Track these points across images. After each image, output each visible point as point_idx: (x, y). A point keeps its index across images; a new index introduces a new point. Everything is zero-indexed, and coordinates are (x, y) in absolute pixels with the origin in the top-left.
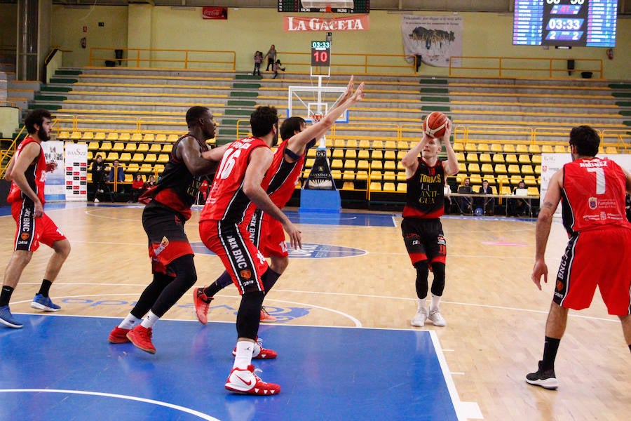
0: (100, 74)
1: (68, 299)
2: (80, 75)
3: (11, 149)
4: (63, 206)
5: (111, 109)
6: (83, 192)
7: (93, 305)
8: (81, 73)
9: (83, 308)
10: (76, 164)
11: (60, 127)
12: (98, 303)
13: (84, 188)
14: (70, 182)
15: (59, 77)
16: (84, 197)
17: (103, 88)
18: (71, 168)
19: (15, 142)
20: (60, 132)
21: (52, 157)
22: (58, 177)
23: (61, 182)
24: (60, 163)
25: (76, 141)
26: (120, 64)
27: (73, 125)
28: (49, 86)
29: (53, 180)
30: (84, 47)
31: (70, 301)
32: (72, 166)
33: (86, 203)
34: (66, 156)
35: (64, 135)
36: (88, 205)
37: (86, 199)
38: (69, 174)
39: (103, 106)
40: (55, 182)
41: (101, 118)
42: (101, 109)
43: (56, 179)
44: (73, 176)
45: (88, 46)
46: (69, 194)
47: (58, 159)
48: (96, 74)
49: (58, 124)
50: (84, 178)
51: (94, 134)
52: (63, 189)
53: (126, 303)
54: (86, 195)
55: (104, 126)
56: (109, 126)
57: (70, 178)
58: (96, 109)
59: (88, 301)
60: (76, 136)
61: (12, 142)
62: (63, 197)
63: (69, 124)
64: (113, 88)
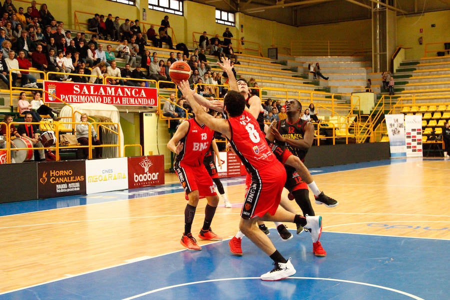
0: (433, 62)
1: (372, 224)
2: (418, 65)
3: (368, 122)
4: (405, 161)
5: (441, 88)
6: (419, 150)
7: (387, 228)
8: (418, 63)
9: (379, 230)
10: (413, 130)
11: (403, 104)
12: (392, 227)
13: (420, 147)
14: (410, 144)
15: (403, 68)
16: (421, 154)
17: (435, 73)
18: (409, 133)
19: (370, 117)
20: (403, 107)
21: (396, 126)
22: (400, 140)
23: (402, 143)
24: (401, 130)
25: (414, 113)
26: (448, 53)
27: (413, 101)
28: (395, 75)
29: (397, 142)
30: (421, 44)
31: (373, 225)
32: (410, 131)
33: (422, 158)
34: (406, 124)
35: (405, 110)
36: (424, 160)
37: (422, 155)
38: (409, 137)
39: (435, 86)
40: (398, 144)
41: (433, 95)
42: (434, 88)
43: (399, 142)
44: (411, 139)
45: (424, 42)
46: (409, 152)
47: (400, 127)
48: (430, 62)
49: (402, 102)
50: (420, 140)
51: (428, 107)
52: (404, 149)
53: (411, 227)
54: (422, 153)
55: (435, 100)
56: (440, 100)
57: (409, 140)
58: (430, 88)
59: (385, 225)
60: (414, 109)
61: (368, 117)
62: (405, 154)
63: (410, 101)
64: (442, 72)
